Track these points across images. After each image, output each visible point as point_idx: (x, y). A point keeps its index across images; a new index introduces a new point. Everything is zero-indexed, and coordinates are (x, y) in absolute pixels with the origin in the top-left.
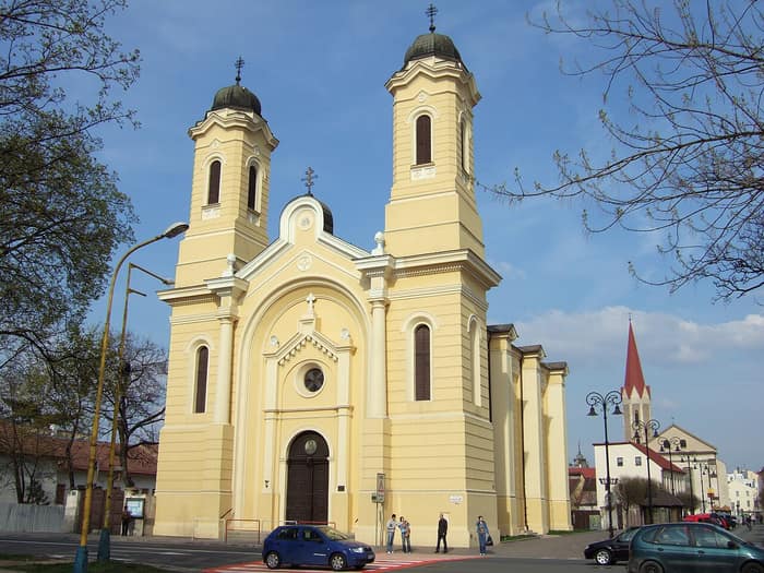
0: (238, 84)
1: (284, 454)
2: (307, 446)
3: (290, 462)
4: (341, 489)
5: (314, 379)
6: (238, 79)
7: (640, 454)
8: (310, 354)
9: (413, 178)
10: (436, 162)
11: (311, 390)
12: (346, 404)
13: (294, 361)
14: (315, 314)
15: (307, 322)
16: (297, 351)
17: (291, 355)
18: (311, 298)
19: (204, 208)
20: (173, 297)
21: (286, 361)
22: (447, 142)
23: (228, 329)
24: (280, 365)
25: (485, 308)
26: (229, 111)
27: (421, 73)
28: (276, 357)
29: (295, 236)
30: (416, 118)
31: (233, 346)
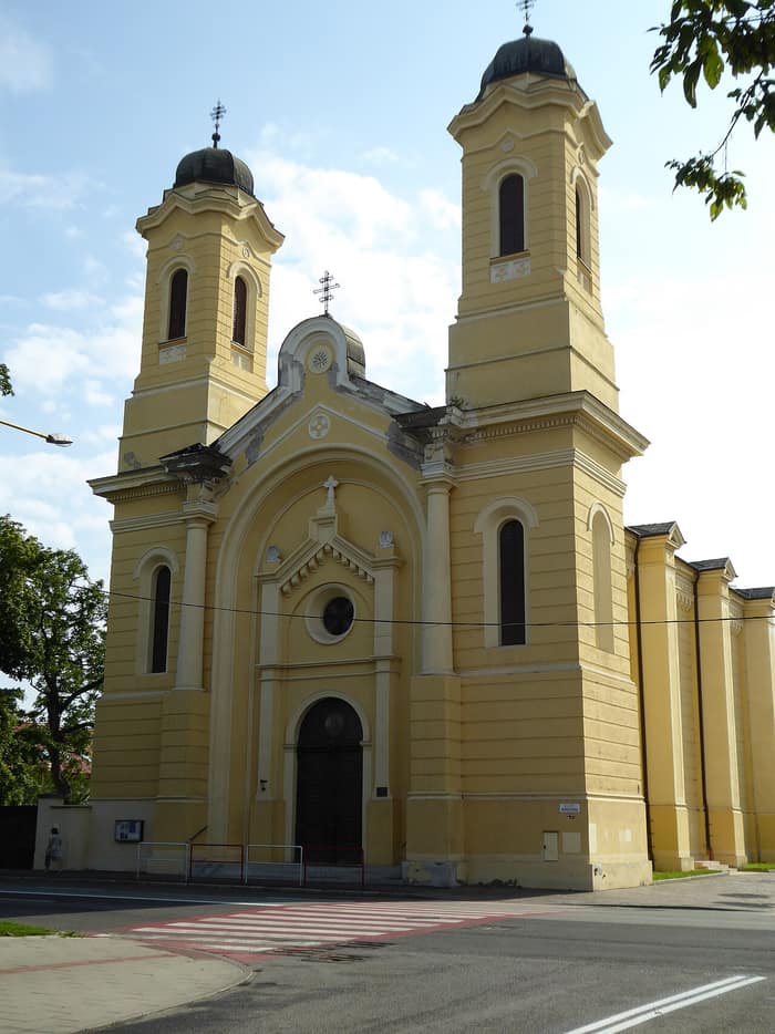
0: (215, 145)
1: (292, 738)
2: (328, 723)
3: (302, 751)
4: (382, 792)
5: (338, 615)
6: (216, 138)
8: (330, 574)
9: (494, 280)
10: (532, 251)
11: (333, 633)
12: (388, 653)
13: (306, 587)
14: (339, 508)
15: (324, 522)
16: (310, 569)
17: (301, 577)
18: (331, 482)
19: (161, 346)
20: (115, 488)
21: (292, 586)
22: (552, 216)
23: (197, 536)
24: (283, 593)
25: (619, 491)
26: (198, 188)
27: (505, 102)
28: (277, 580)
29: (303, 383)
30: (499, 179)
31: (209, 564)
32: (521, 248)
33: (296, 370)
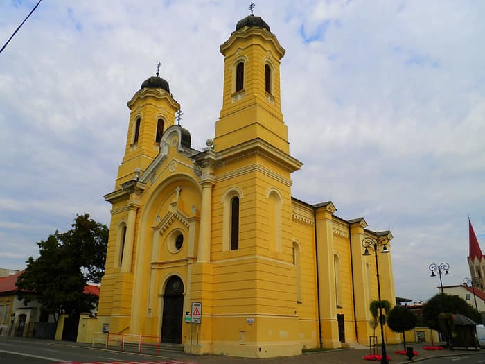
1: (161, 291)
2: (174, 286)
3: (165, 297)
7: (468, 293)
8: (176, 225)
10: (246, 89)
11: (178, 249)
12: (192, 256)
13: (168, 231)
14: (180, 198)
15: (174, 204)
16: (170, 224)
17: (167, 227)
18: (179, 189)
19: (131, 145)
20: (111, 198)
21: (164, 231)
22: (252, 75)
23: (132, 213)
24: (161, 234)
25: (289, 184)
26: (146, 89)
27: (238, 38)
28: (159, 229)
29: (169, 151)
30: (236, 65)
31: (136, 224)
32: (242, 88)
33: (167, 147)
